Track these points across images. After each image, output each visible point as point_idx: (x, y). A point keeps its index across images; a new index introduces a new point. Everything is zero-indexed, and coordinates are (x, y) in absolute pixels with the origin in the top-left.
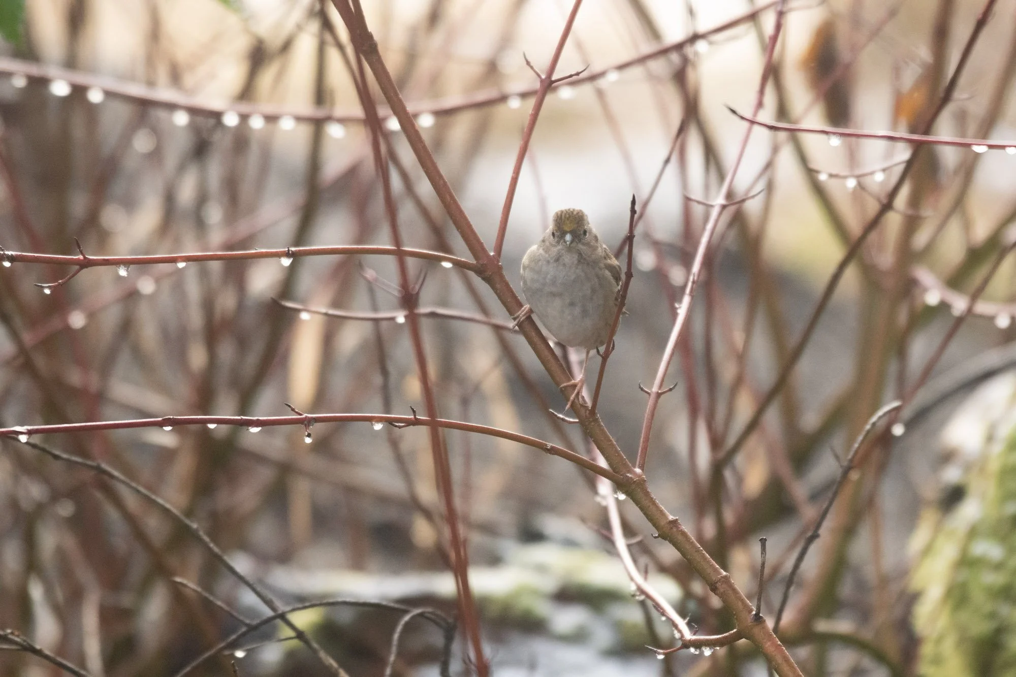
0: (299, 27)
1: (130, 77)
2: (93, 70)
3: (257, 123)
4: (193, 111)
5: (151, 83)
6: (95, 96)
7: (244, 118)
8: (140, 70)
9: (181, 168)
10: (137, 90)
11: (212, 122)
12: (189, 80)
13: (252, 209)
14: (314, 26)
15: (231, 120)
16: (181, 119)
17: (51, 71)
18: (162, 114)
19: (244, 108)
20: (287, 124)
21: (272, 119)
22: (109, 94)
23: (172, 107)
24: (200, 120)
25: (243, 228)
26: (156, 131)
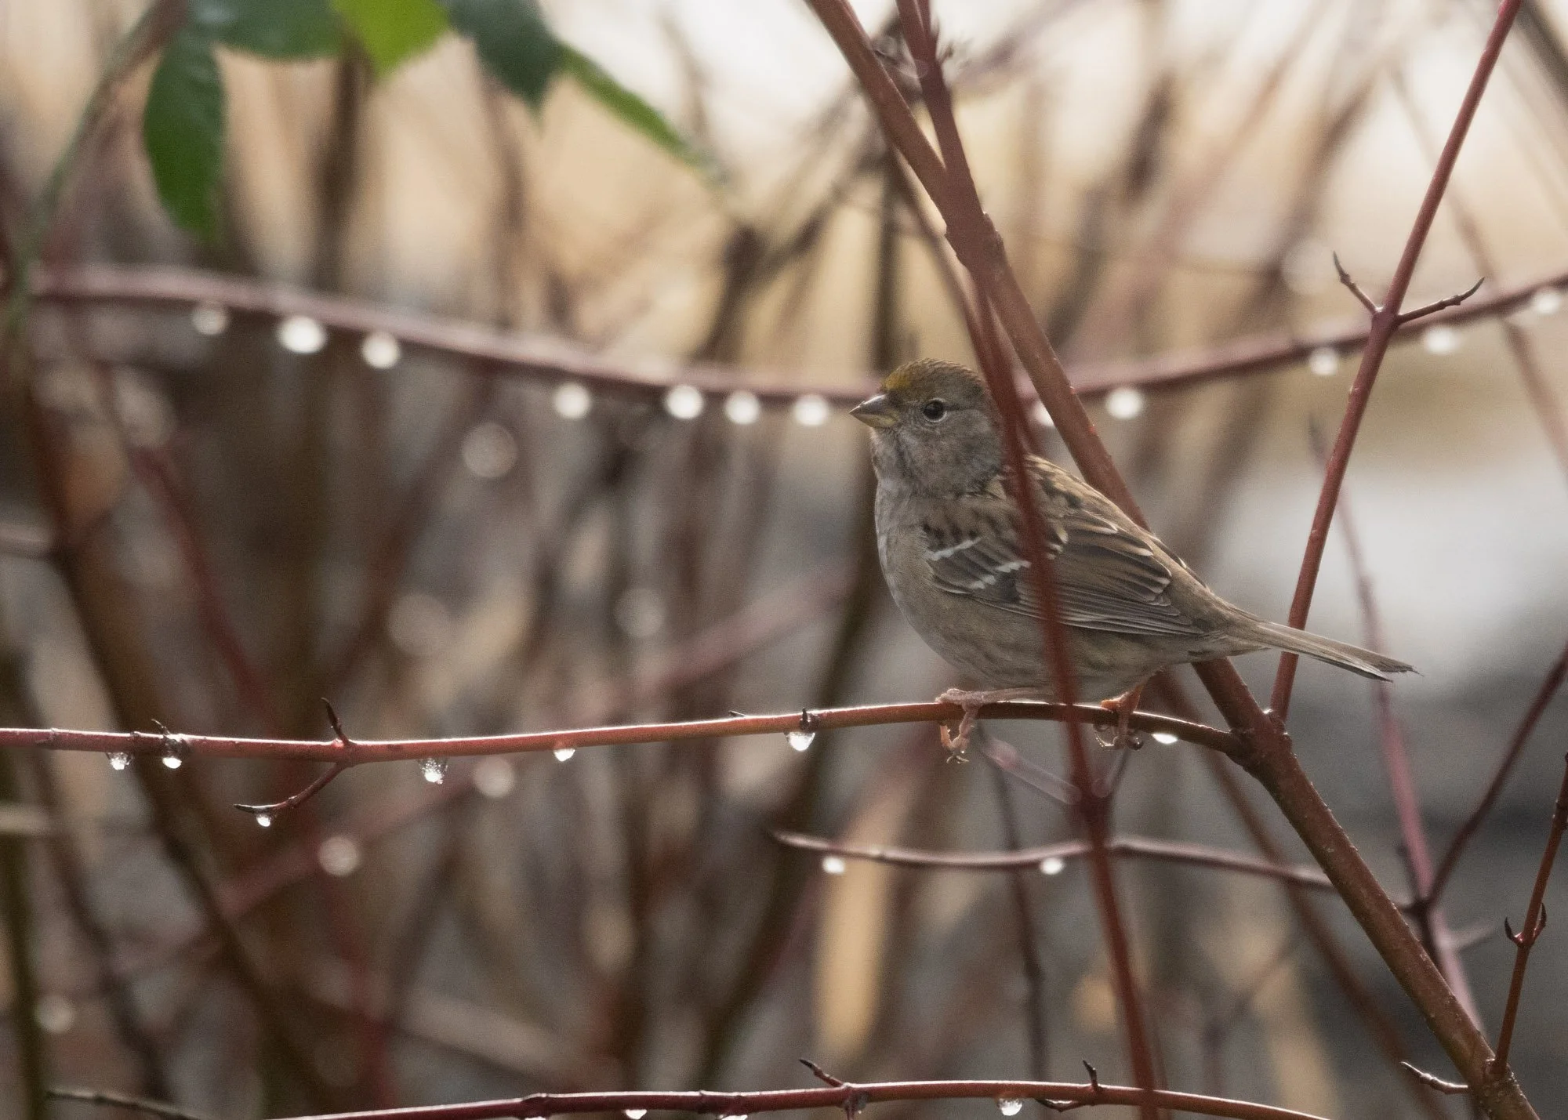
0: (839, 195)
1: (454, 309)
2: (375, 294)
3: (743, 411)
4: (599, 385)
5: (505, 323)
6: (381, 353)
7: (715, 399)
8: (483, 293)
9: (574, 513)
10: (471, 338)
11: (641, 409)
12: (591, 314)
13: (732, 604)
14: (869, 193)
15: (685, 405)
16: (573, 403)
17: (283, 297)
18: (532, 393)
19: (714, 378)
20: (811, 413)
21: (777, 402)
22: (410, 348)
23: (553, 376)
24: (612, 404)
25: (711, 647)
26: (515, 428)
